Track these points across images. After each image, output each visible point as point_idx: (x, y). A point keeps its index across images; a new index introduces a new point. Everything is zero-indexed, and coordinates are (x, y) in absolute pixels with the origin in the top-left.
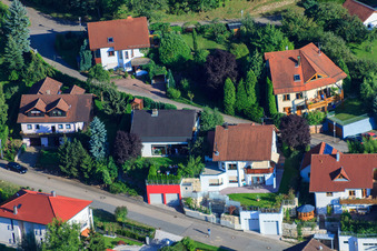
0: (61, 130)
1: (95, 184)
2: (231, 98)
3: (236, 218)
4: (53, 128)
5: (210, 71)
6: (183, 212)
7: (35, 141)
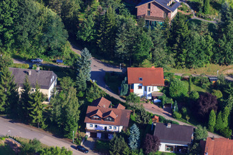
0: (111, 130)
2: (213, 122)
7: (93, 134)
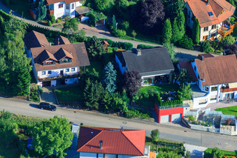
0: (68, 73)
1: (112, 113)
2: (169, 34)
3: (233, 127)
4: (62, 72)
5: (148, 15)
6: (189, 127)
